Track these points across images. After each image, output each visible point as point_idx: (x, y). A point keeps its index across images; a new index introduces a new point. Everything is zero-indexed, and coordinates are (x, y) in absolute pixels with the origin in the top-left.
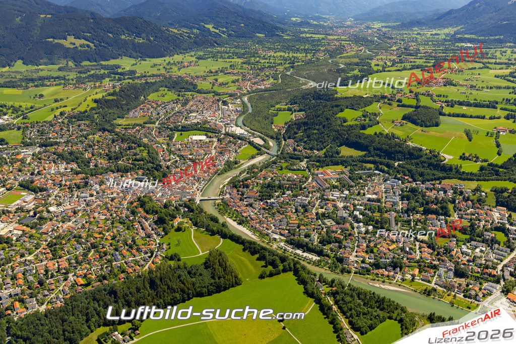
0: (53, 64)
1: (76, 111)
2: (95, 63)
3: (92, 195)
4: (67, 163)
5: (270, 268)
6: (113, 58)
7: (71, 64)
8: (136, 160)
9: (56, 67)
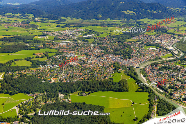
0: (119, 20)
1: (115, 35)
2: (134, 20)
3: (102, 60)
4: (102, 50)
5: (141, 89)
6: (142, 19)
7: (126, 20)
8: (123, 52)
9: (120, 21)
